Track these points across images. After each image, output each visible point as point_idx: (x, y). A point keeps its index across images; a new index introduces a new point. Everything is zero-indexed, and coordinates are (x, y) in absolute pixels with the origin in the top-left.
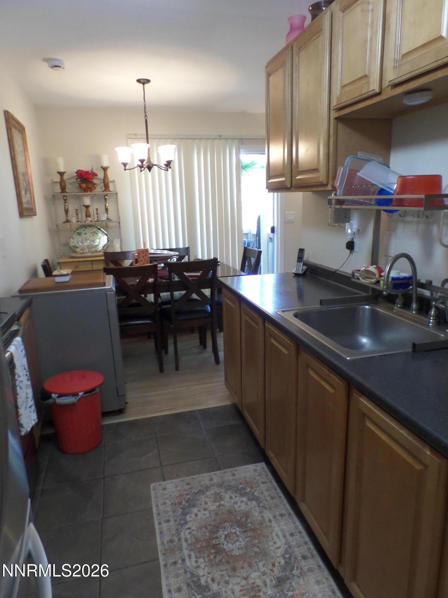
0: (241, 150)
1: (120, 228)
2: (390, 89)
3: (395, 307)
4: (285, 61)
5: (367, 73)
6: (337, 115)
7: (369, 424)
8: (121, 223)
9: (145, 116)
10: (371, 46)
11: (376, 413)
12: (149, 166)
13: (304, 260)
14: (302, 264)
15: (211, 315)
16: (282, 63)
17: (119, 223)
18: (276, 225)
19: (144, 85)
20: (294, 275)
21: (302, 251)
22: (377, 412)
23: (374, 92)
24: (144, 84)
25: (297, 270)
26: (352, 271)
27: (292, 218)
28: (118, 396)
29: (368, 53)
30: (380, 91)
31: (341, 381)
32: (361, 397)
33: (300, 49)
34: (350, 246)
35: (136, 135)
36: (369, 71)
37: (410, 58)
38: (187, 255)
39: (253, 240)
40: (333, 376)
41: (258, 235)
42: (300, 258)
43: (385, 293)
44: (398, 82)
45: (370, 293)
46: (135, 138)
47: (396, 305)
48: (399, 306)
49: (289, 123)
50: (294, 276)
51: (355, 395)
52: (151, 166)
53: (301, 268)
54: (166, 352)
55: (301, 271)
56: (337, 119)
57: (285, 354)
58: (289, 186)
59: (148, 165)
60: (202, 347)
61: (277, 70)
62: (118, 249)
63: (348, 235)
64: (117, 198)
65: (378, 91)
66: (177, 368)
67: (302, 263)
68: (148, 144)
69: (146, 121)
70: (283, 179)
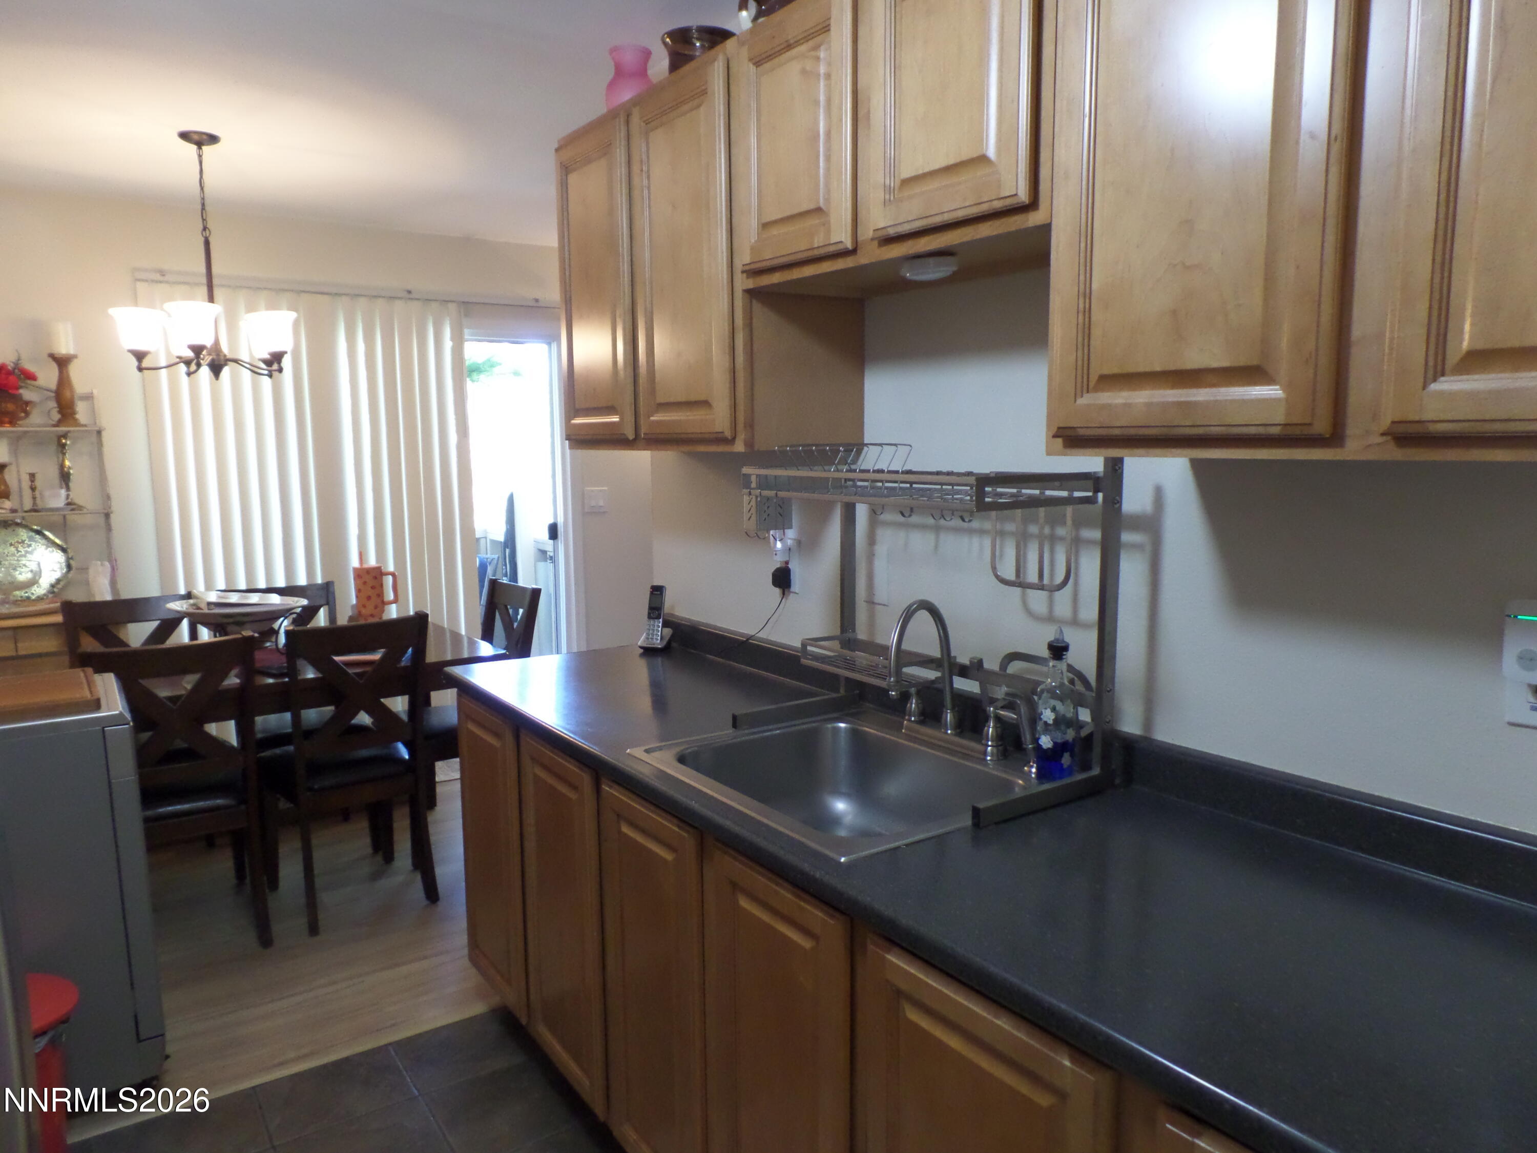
0: (466, 331)
1: (109, 528)
2: (877, 245)
3: (905, 722)
4: (611, 144)
5: (822, 204)
6: (750, 284)
7: (913, 1015)
8: (113, 517)
9: (201, 227)
10: (828, 150)
11: (932, 986)
12: (216, 363)
13: (665, 612)
14: (660, 625)
15: (409, 766)
16: (603, 148)
17: (107, 516)
18: (560, 521)
19: (200, 148)
20: (642, 651)
21: (659, 593)
22: (934, 984)
23: (840, 247)
24: (199, 144)
25: (648, 638)
26: (802, 641)
27: (601, 503)
28: (139, 1040)
29: (822, 164)
30: (855, 246)
31: (832, 917)
32: (889, 952)
33: (651, 124)
34: (782, 579)
35: (162, 273)
36: (827, 200)
37: (917, 189)
38: (327, 604)
39: (496, 556)
40: (809, 907)
41: (510, 542)
42: (655, 610)
43: (893, 693)
44: (895, 233)
45: (842, 692)
46: (161, 282)
47: (907, 717)
48: (913, 719)
49: (627, 289)
50: (642, 655)
51: (873, 947)
52: (223, 363)
53: (659, 634)
54: (274, 883)
55: (659, 641)
56: (751, 293)
57: (665, 860)
58: (631, 436)
59: (213, 360)
60: (379, 858)
61: (588, 161)
62: (104, 594)
63: (776, 554)
64: (100, 444)
65: (849, 245)
66: (314, 929)
67: (661, 620)
68: (211, 304)
69: (207, 243)
70: (615, 419)
